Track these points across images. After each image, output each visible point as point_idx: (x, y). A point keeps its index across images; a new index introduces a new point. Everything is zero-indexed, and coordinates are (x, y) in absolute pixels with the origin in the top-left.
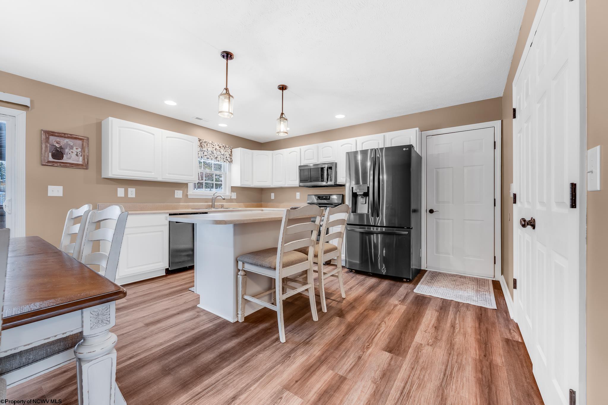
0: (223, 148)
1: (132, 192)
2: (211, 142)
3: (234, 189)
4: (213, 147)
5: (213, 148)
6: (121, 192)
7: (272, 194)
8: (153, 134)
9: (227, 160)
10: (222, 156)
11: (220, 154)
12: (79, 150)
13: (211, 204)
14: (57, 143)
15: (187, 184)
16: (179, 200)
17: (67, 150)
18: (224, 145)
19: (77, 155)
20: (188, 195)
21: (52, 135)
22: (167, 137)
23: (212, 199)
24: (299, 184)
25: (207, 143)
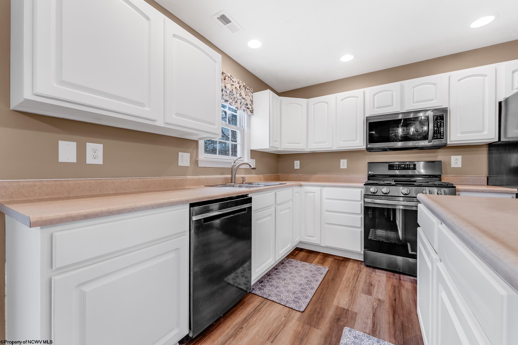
0: (244, 88)
1: (95, 152)
2: (229, 75)
3: (254, 154)
4: (233, 83)
5: (232, 85)
7: (296, 162)
9: (248, 108)
10: (243, 100)
11: (240, 97)
13: (230, 176)
15: (197, 141)
16: (184, 171)
18: (244, 84)
20: (199, 162)
23: (232, 169)
24: (367, 146)
25: (225, 75)
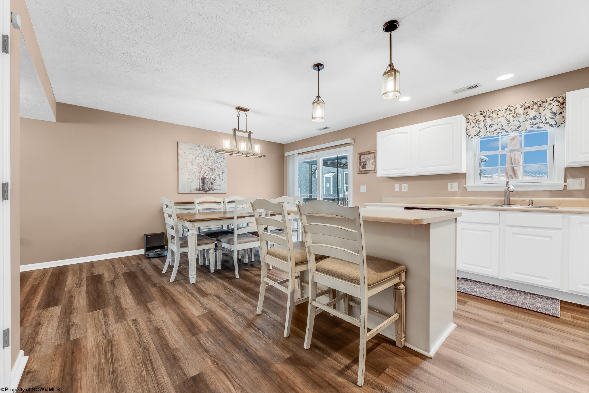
0: (536, 106)
1: (405, 186)
6: (397, 187)
8: (407, 133)
9: (547, 123)
12: (373, 160)
14: (364, 159)
15: (465, 174)
17: (368, 163)
19: (372, 164)
20: (467, 188)
21: (361, 155)
22: (420, 130)
